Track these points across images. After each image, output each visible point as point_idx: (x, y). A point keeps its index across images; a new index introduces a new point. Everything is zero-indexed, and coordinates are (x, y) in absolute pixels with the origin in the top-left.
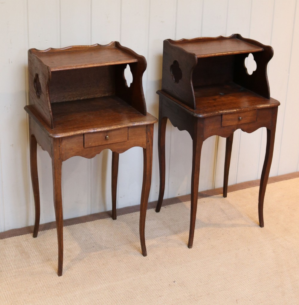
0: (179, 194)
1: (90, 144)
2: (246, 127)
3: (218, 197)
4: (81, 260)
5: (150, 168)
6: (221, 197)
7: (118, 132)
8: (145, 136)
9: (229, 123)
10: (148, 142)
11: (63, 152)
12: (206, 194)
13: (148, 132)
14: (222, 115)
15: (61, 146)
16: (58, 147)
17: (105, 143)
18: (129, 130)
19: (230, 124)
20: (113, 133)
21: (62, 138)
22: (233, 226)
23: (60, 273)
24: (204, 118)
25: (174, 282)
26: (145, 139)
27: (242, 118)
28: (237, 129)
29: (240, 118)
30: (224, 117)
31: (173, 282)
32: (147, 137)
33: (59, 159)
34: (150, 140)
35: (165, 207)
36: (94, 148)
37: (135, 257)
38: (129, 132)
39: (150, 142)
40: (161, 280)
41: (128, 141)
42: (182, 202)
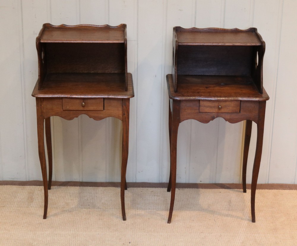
0: (200, 181)
1: (68, 107)
2: (228, 116)
3: (238, 191)
4: (71, 212)
5: (127, 139)
6: (240, 192)
7: (94, 101)
8: (120, 109)
9: (207, 110)
10: (123, 114)
11: (44, 111)
12: (228, 186)
13: (123, 106)
14: (199, 101)
15: (42, 106)
16: (40, 106)
17: (81, 108)
18: (105, 101)
19: (209, 111)
20: (89, 101)
21: (43, 98)
22: (227, 215)
23: (45, 217)
24: (180, 101)
25: (130, 243)
26: (121, 112)
27: (221, 107)
28: (217, 117)
29: (220, 106)
30: (201, 103)
31: (128, 243)
32: (123, 110)
33: (41, 116)
34: (126, 113)
35: (179, 189)
36: (72, 112)
37: (115, 219)
38: (105, 102)
39: (126, 116)
40: (120, 239)
41: (104, 111)
42: (199, 188)
